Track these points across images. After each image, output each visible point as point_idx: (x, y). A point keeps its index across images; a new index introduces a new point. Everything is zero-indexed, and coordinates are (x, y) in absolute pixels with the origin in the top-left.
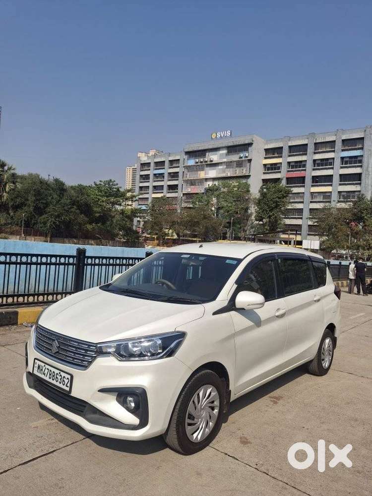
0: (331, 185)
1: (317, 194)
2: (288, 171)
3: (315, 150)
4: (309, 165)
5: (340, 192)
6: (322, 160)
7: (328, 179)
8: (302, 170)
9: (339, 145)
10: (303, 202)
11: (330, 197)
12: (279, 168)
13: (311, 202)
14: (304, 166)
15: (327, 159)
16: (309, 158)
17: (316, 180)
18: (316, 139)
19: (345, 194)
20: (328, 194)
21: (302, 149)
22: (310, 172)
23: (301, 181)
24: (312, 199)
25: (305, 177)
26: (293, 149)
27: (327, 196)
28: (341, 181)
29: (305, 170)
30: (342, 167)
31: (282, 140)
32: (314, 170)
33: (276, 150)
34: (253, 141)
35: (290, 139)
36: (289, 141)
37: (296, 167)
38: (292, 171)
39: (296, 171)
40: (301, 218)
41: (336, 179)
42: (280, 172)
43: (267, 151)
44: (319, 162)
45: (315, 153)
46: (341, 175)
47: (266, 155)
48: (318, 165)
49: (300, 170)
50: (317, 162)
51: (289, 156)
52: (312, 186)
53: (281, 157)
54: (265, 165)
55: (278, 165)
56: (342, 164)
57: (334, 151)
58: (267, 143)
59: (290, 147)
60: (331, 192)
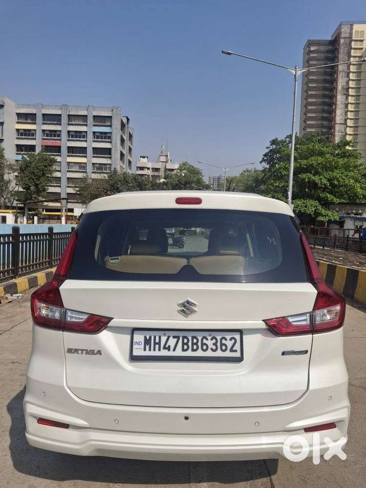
0: (86, 157)
1: (73, 164)
2: (43, 139)
3: (69, 121)
4: (64, 135)
5: (93, 164)
6: (76, 132)
7: (82, 151)
8: (57, 140)
9: (90, 120)
10: (60, 171)
11: (85, 167)
12: (33, 135)
13: (68, 171)
14: (59, 136)
15: (81, 132)
16: (64, 128)
17: (72, 150)
18: (69, 111)
19: (98, 166)
20: (83, 165)
21: (55, 119)
22: (65, 143)
23: (58, 149)
24: (69, 168)
25: (60, 147)
26: (47, 118)
27: (82, 166)
28: (94, 154)
29: (60, 140)
30: (94, 141)
31: (35, 106)
32: (68, 140)
33: (29, 116)
34: (4, 103)
35: (43, 106)
36: (42, 108)
37: (51, 136)
38: (47, 139)
39: (51, 139)
40: (60, 186)
41: (90, 151)
42: (35, 139)
43: (19, 115)
44: (73, 133)
45: (69, 124)
46: (93, 148)
47: (18, 119)
48: (73, 136)
49: (55, 140)
50: (71, 133)
51: (44, 124)
52: (68, 156)
53: (35, 124)
54: (18, 130)
55: (32, 132)
56: (94, 138)
57: (86, 125)
58: (18, 107)
59: (44, 115)
60: (86, 163)
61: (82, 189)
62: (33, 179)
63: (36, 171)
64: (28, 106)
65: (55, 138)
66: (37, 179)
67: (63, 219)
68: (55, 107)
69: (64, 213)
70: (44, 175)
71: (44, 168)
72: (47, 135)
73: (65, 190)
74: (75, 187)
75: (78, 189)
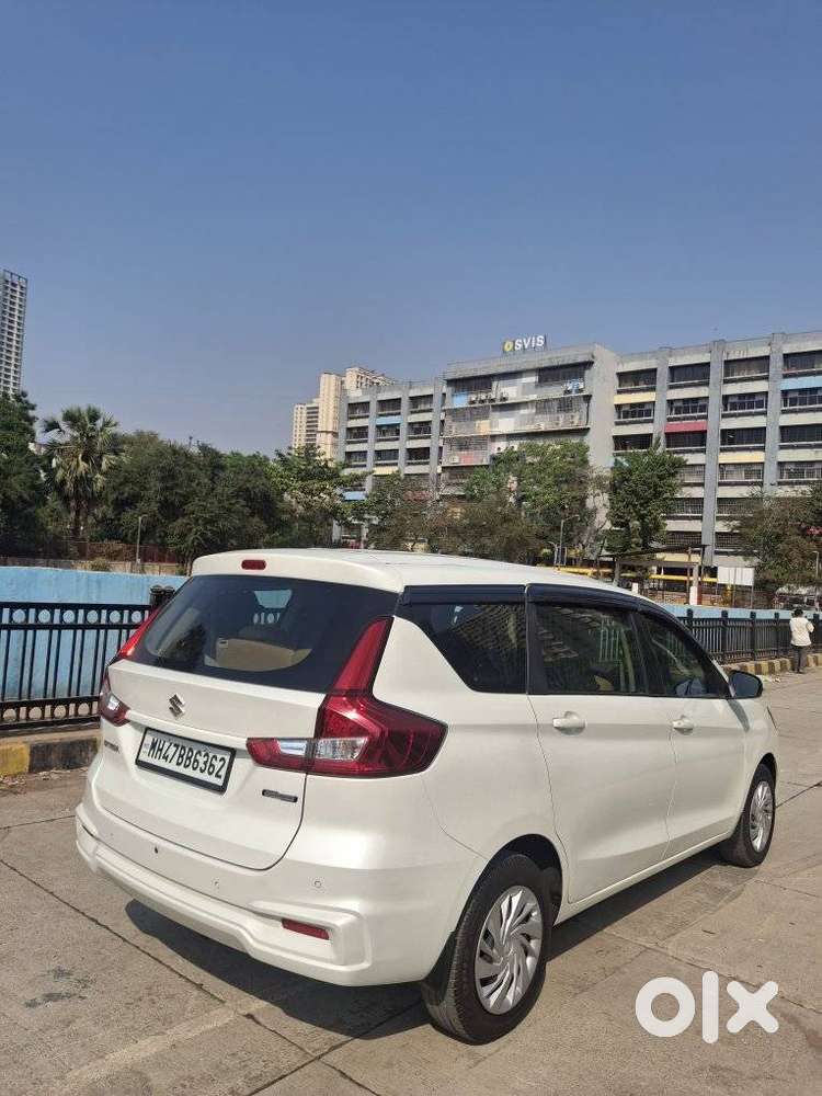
0: (763, 449)
1: (732, 468)
2: (669, 420)
3: (727, 374)
4: (715, 407)
5: (781, 464)
6: (741, 396)
7: (756, 436)
8: (699, 418)
9: (777, 366)
10: (702, 485)
11: (760, 473)
12: (648, 413)
13: (720, 484)
14: (704, 408)
15: (752, 395)
16: (713, 392)
17: (731, 438)
18: (728, 354)
19: (792, 467)
20: (755, 468)
21: (699, 373)
22: (716, 422)
23: (698, 439)
24: (722, 477)
25: (706, 431)
26: (679, 374)
27: (752, 469)
28: (782, 441)
29: (706, 417)
30: (784, 412)
31: (654, 354)
32: (724, 416)
33: (642, 375)
34: (593, 357)
35: (671, 351)
36: (671, 356)
37: (687, 411)
38: (679, 419)
39: (688, 418)
40: (701, 518)
41: (773, 437)
42: (652, 421)
43: (622, 376)
44: (736, 400)
45: (726, 382)
46: (782, 428)
47: (620, 386)
48: (734, 407)
49: (692, 418)
50: (730, 400)
51: (671, 387)
52: (722, 450)
53: (654, 389)
54: (618, 407)
55: (647, 407)
56: (785, 405)
57: (766, 378)
58: (622, 360)
59: (672, 369)
60: (763, 463)
61: (745, 522)
62: (635, 506)
63: (640, 488)
64: (641, 355)
65: (695, 415)
66: (641, 505)
67: (694, 591)
68: (697, 349)
69: (695, 578)
70: (657, 495)
71: (657, 480)
72: (678, 411)
73: (710, 525)
74: (730, 519)
75: (736, 523)
